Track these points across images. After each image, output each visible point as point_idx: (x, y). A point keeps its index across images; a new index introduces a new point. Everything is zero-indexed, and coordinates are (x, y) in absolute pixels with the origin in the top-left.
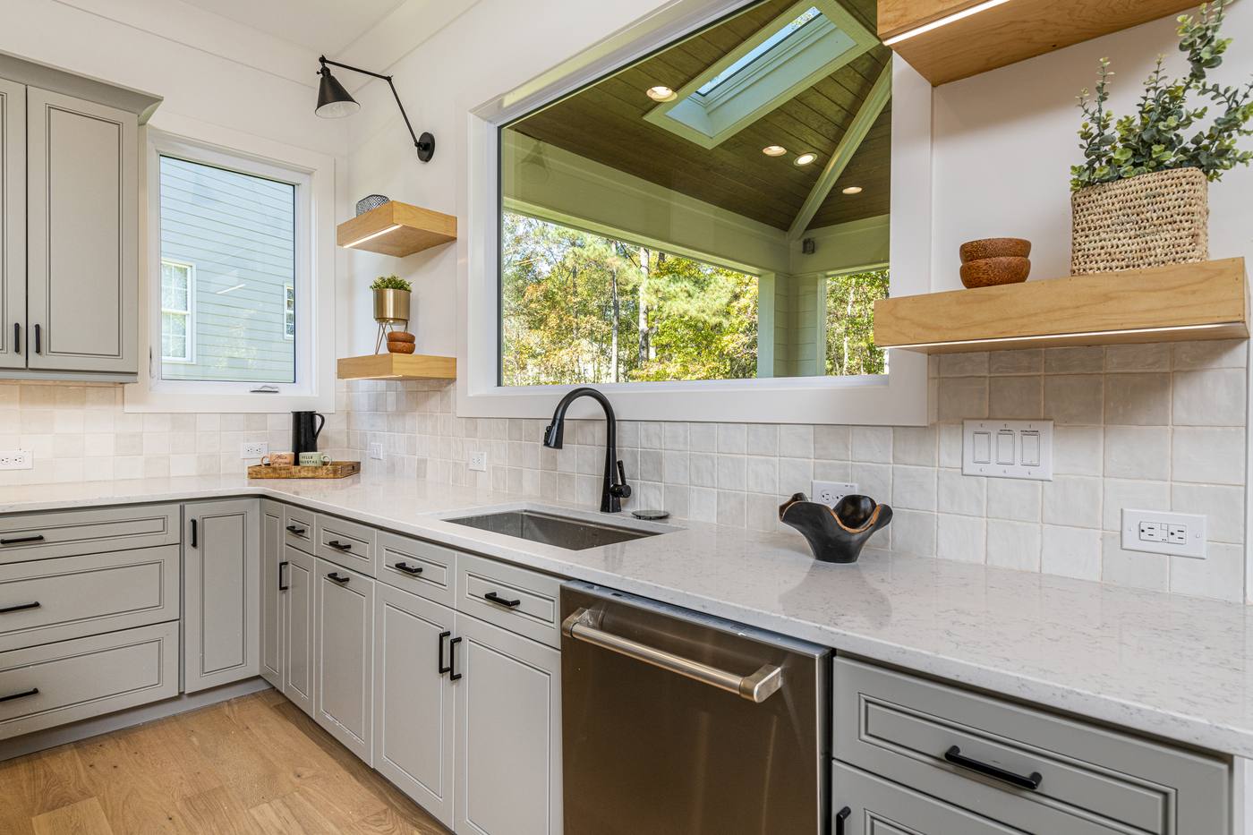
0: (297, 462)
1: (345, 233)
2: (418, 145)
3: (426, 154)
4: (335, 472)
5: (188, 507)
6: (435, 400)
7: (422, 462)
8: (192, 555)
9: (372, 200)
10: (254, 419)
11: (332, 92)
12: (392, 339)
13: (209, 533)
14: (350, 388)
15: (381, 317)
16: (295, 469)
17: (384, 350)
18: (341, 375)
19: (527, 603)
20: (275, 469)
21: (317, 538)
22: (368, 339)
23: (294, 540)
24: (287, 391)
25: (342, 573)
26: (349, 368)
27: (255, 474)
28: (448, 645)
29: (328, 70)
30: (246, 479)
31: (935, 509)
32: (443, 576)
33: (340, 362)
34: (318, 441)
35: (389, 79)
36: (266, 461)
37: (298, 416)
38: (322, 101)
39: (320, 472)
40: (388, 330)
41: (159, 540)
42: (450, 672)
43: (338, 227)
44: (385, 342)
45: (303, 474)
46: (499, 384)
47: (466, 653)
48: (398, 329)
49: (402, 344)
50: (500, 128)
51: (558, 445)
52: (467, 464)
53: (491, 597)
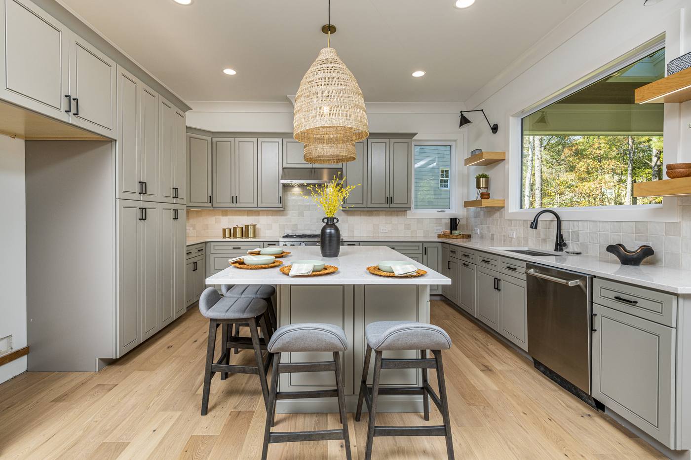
0: (451, 233)
1: (467, 161)
2: (492, 129)
3: (495, 131)
4: (463, 237)
5: (424, 244)
6: (497, 215)
7: (493, 235)
8: (425, 257)
9: (476, 151)
10: (438, 220)
11: (464, 121)
12: (482, 194)
13: (429, 250)
14: (468, 211)
15: (478, 187)
16: (451, 236)
17: (479, 198)
18: (465, 206)
19: (519, 269)
20: (445, 235)
21: (459, 254)
22: (474, 195)
23: (452, 254)
24: (447, 211)
25: (467, 263)
26: (467, 204)
27: (439, 236)
28: (497, 281)
29: (463, 115)
30: (437, 238)
31: (681, 251)
32: (496, 263)
33: (465, 202)
34: (458, 227)
35: (482, 110)
36: (442, 233)
37: (451, 219)
38: (461, 125)
39: (459, 237)
40: (481, 192)
41: (417, 252)
42: (497, 288)
43: (465, 160)
44: (480, 195)
45: (453, 237)
46: (521, 208)
47: (502, 283)
48: (484, 191)
49: (485, 196)
50: (522, 119)
51: (536, 228)
52: (508, 236)
53: (509, 268)
